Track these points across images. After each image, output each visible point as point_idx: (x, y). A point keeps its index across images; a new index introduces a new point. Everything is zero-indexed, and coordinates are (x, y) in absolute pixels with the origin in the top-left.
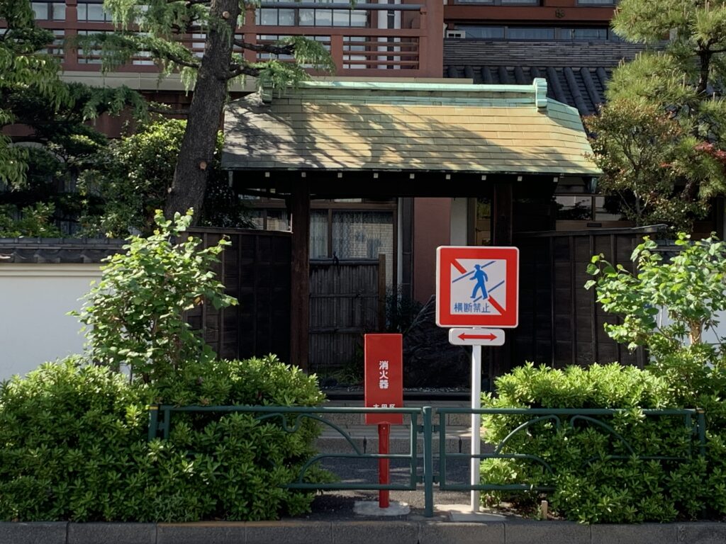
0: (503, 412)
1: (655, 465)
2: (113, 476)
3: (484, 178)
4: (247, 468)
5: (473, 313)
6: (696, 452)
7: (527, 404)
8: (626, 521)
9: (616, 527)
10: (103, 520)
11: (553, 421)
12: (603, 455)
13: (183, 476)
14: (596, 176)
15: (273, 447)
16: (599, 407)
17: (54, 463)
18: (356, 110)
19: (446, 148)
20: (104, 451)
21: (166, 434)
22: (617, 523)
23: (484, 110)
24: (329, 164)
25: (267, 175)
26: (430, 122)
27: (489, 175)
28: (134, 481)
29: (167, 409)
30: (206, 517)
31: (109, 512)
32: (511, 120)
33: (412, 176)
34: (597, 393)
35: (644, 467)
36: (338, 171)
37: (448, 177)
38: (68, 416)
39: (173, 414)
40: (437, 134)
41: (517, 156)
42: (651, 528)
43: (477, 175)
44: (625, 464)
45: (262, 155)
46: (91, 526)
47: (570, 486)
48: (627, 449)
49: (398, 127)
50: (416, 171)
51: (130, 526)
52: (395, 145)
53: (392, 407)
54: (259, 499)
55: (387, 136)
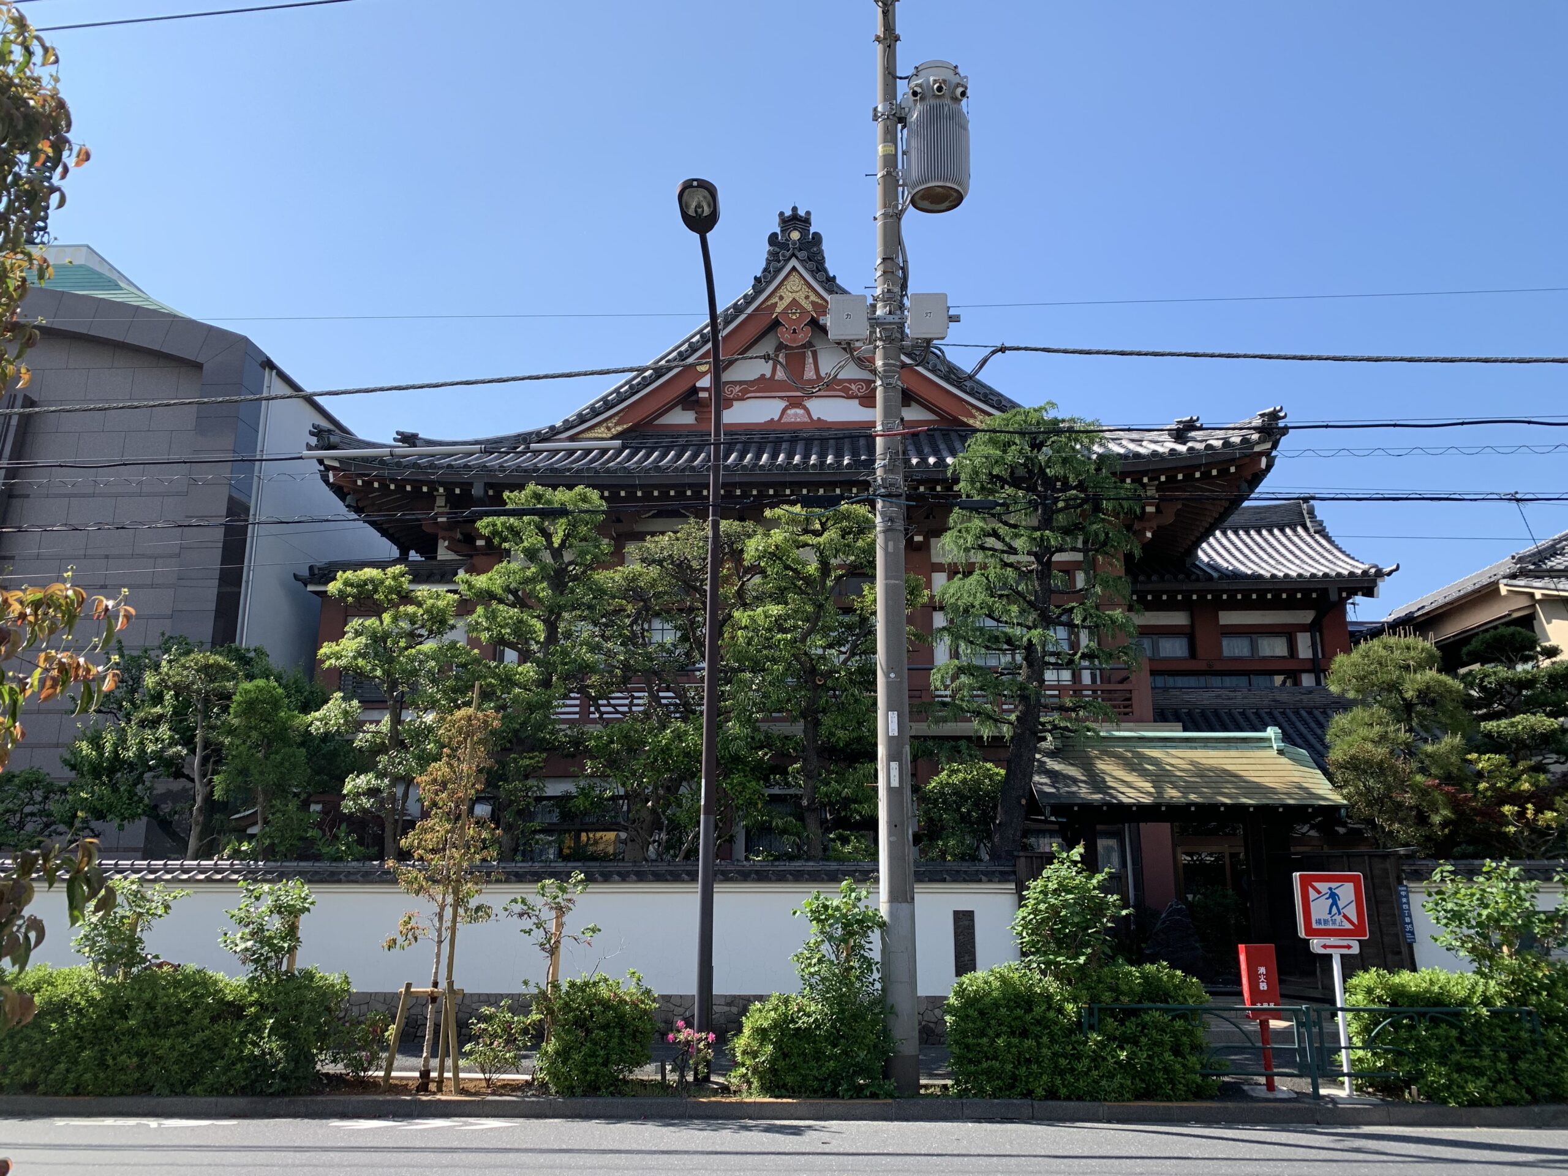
0: (1364, 1010)
1: (1503, 1055)
2: (1063, 1062)
3: (1251, 809)
4: (1168, 1056)
5: (1331, 926)
6: (1534, 1043)
7: (1385, 1003)
8: (1489, 1105)
9: (1482, 1109)
10: (1059, 1099)
11: (1411, 1018)
12: (1457, 1047)
13: (1119, 1063)
14: (1344, 806)
15: (1185, 1039)
16: (1446, 1006)
17: (1014, 1050)
18: (1129, 755)
19: (1213, 785)
20: (1053, 1041)
21: (1096, 1027)
22: (1481, 1106)
23: (1233, 753)
24: (1125, 800)
25: (1076, 808)
26: (1192, 763)
27: (1256, 807)
28: (1081, 1066)
29: (1096, 1006)
30: (1138, 1098)
31: (1063, 1091)
32: (1258, 761)
33: (1193, 809)
34: (1442, 994)
35: (1495, 1058)
36: (1134, 804)
37: (1222, 809)
38: (1019, 1012)
39: (1100, 1010)
40: (1201, 772)
41: (1273, 791)
42: (1511, 1109)
43: (1246, 807)
44: (1478, 1054)
45: (1068, 792)
46: (1050, 1103)
47: (1436, 1074)
48: (1476, 1043)
49: (1168, 768)
50: (1196, 804)
51: (1081, 1104)
52: (1171, 783)
53: (1272, 1006)
54: (1180, 1083)
55: (1160, 776)
